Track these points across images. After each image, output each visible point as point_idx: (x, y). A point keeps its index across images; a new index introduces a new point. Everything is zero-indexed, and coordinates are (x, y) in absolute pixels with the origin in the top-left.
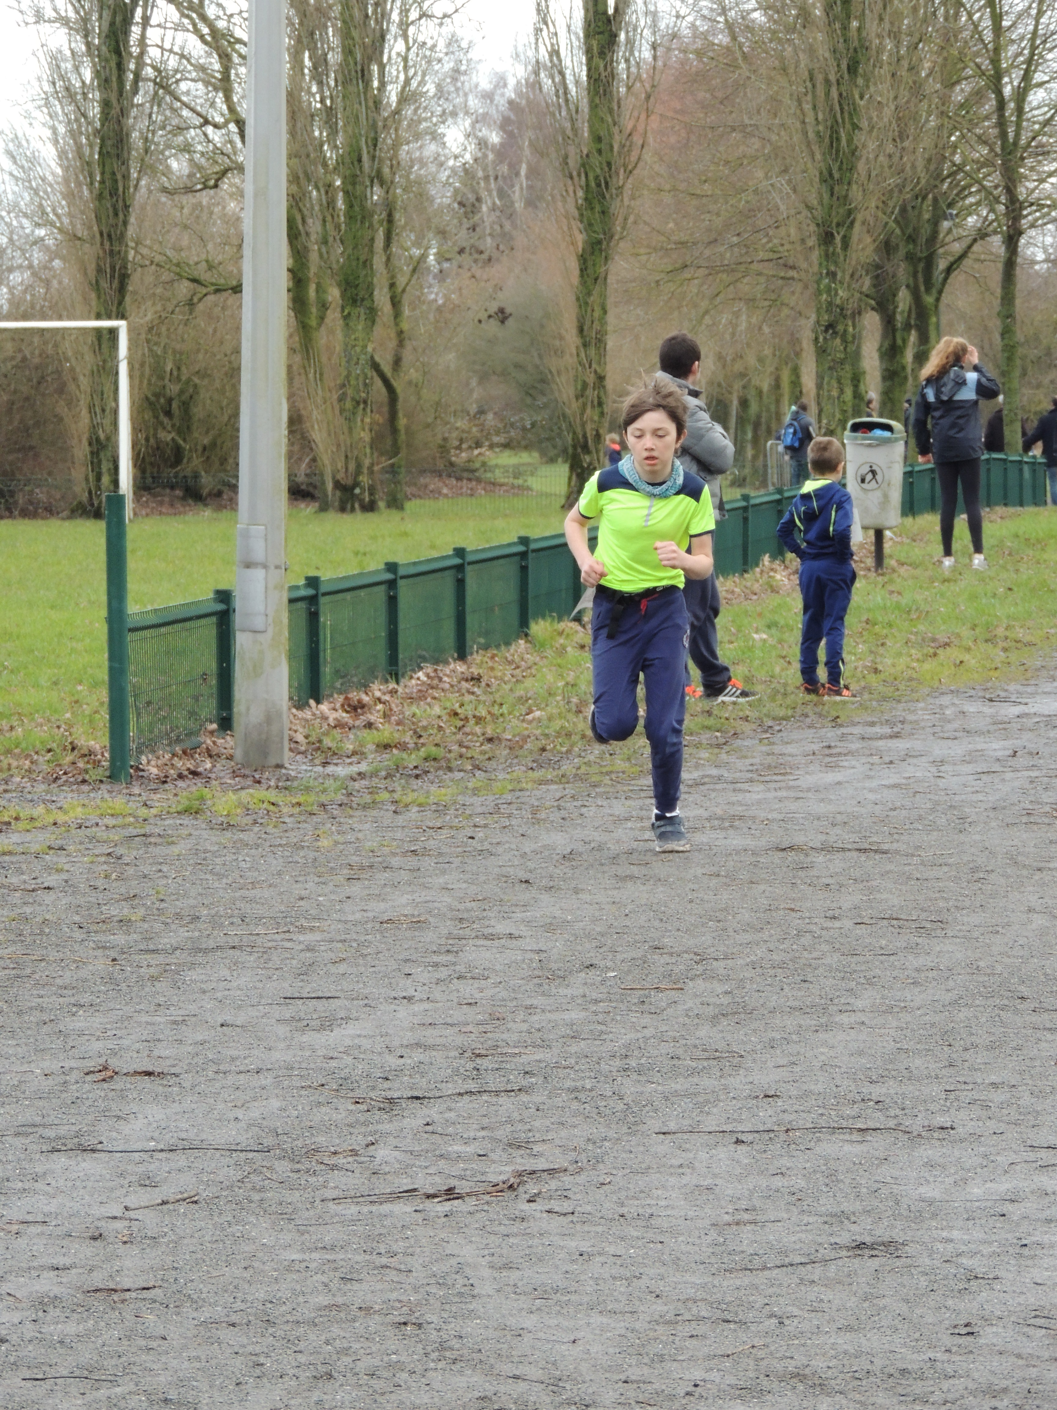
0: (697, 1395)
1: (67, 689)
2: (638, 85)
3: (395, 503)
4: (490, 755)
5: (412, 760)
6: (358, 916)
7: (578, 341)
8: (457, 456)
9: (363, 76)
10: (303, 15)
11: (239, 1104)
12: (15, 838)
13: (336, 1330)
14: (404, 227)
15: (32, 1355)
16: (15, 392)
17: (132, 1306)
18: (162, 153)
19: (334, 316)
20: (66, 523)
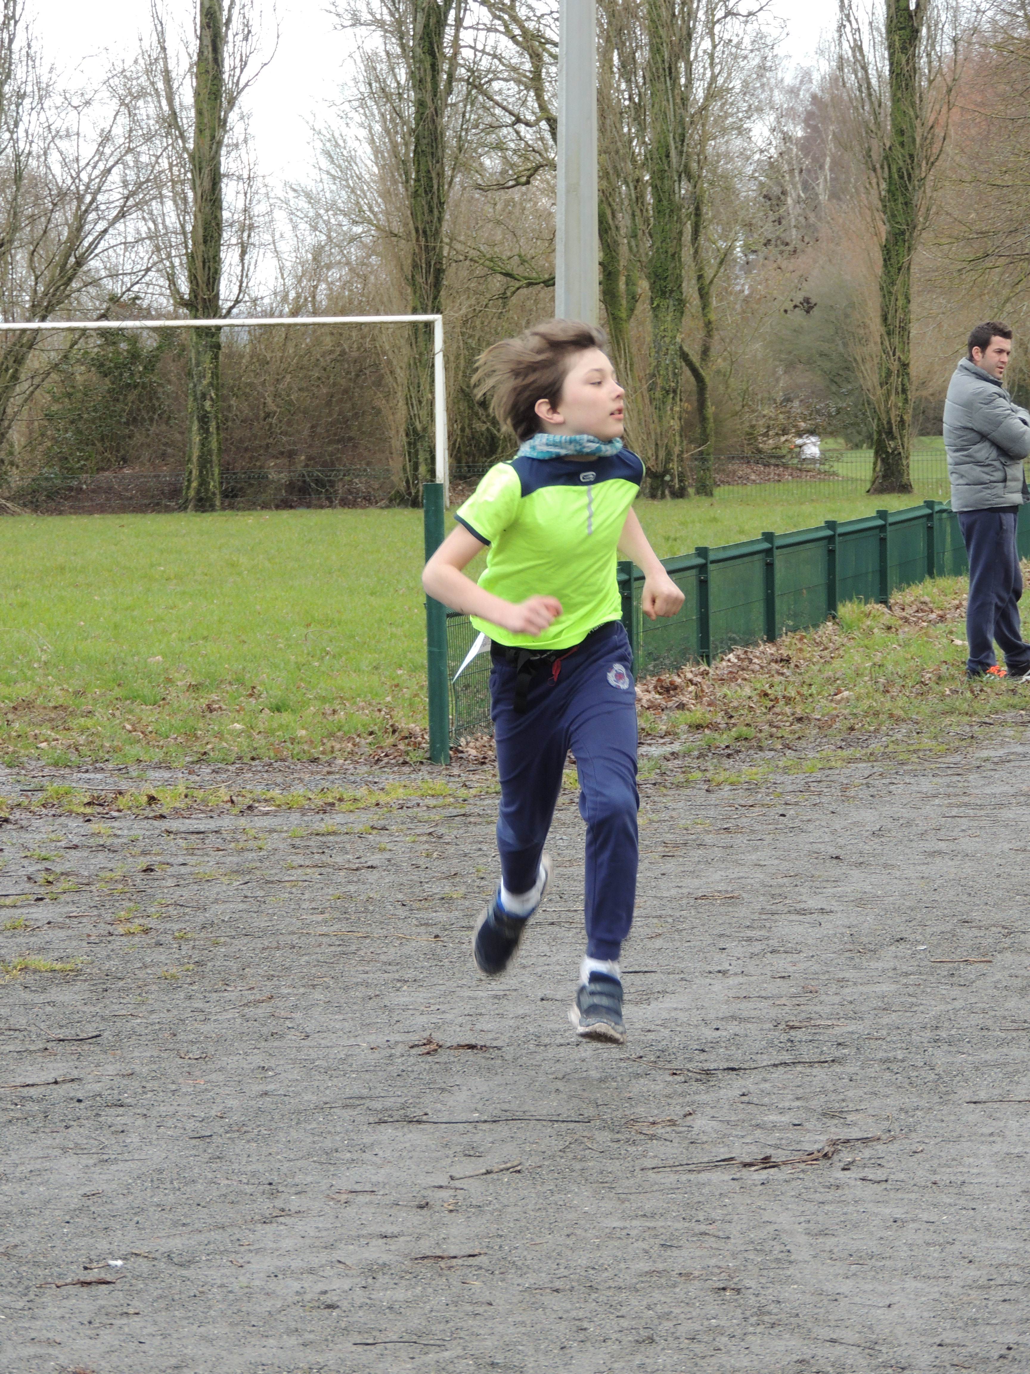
0: (1010, 1357)
1: (388, 673)
2: (939, 78)
3: (705, 490)
4: (800, 734)
5: (724, 739)
6: (673, 892)
7: (883, 330)
8: (764, 442)
9: (670, 73)
10: (612, 15)
11: (560, 1076)
12: (339, 818)
13: (657, 1295)
14: (711, 221)
15: (362, 1320)
16: (334, 384)
17: (458, 1273)
18: (476, 151)
19: (643, 308)
20: (385, 512)
